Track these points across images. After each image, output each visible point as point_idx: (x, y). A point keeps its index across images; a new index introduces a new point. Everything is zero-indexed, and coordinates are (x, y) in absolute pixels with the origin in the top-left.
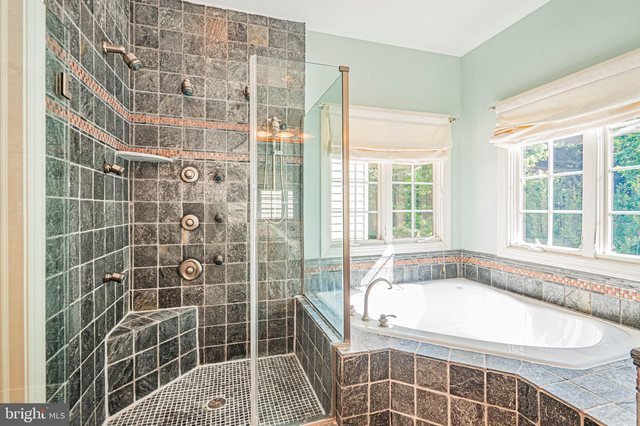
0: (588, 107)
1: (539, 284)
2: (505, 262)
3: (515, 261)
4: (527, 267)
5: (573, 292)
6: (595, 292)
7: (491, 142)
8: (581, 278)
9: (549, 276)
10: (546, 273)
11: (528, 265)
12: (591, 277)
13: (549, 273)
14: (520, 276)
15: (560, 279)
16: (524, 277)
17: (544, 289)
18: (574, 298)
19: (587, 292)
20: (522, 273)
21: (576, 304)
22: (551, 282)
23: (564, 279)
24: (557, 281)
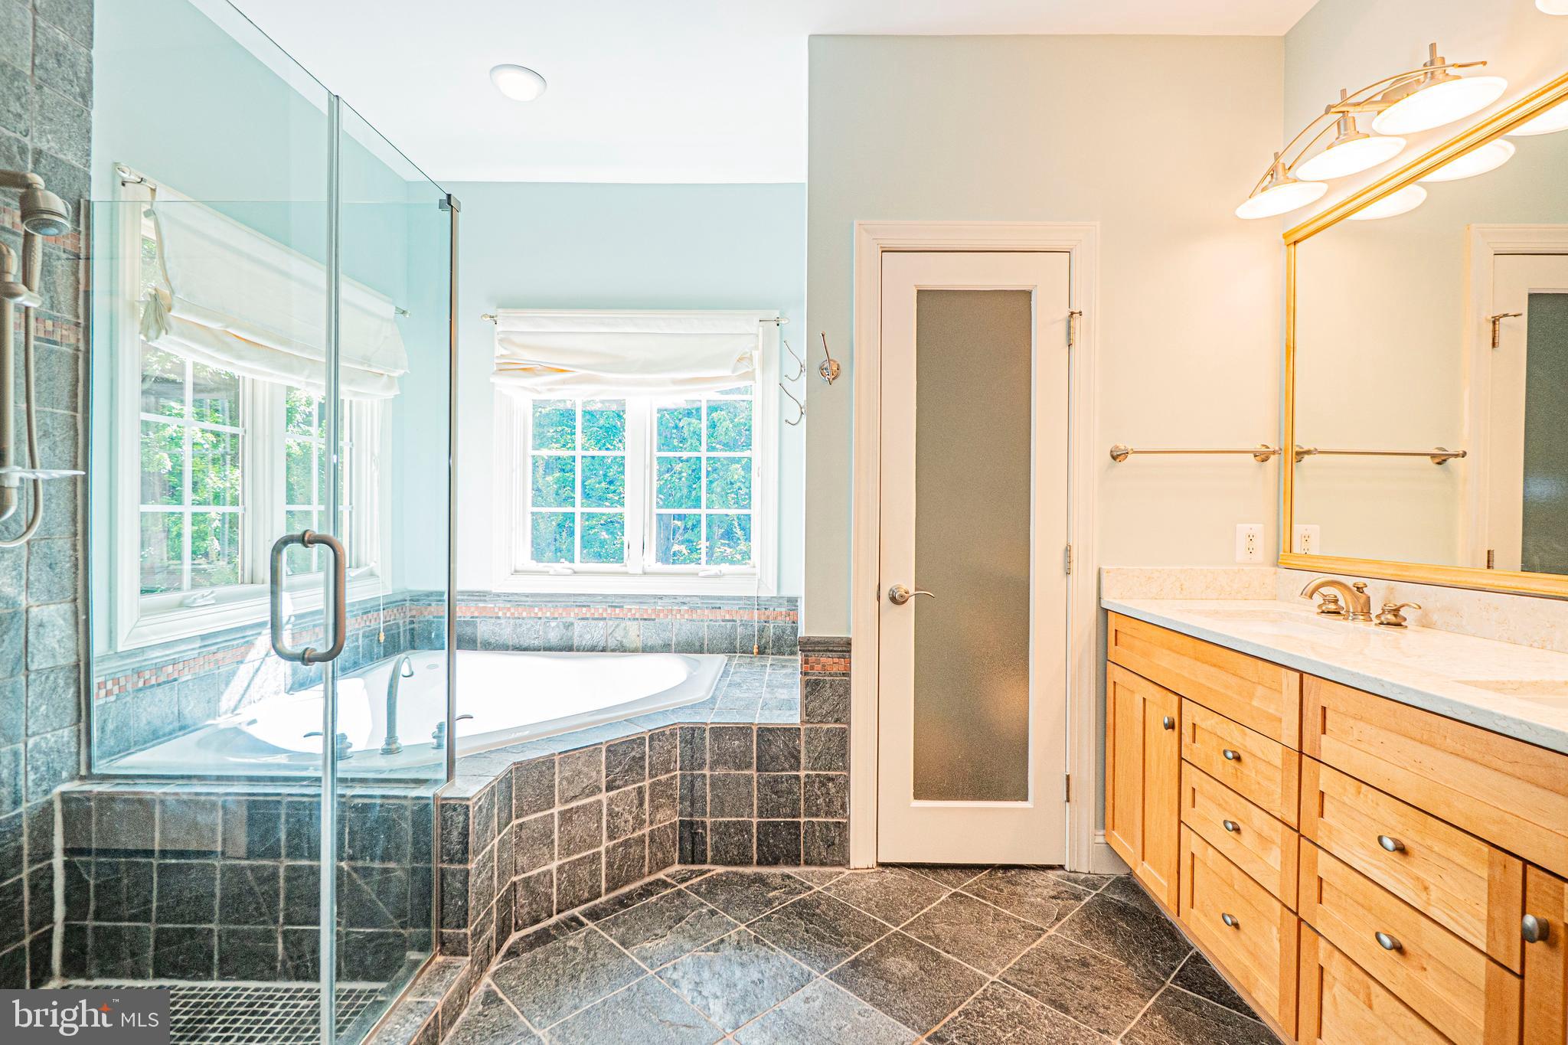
0: (647, 367)
1: (568, 626)
2: (510, 601)
3: (527, 596)
4: (549, 602)
5: (618, 626)
6: (645, 619)
7: (492, 380)
8: (629, 603)
9: (584, 610)
10: (580, 606)
11: (552, 598)
12: (641, 600)
13: (584, 606)
14: (536, 620)
15: (601, 611)
16: (543, 621)
17: (576, 633)
18: (619, 635)
19: (636, 622)
20: (540, 615)
21: (621, 642)
22: (587, 619)
23: (606, 610)
24: (596, 616)
